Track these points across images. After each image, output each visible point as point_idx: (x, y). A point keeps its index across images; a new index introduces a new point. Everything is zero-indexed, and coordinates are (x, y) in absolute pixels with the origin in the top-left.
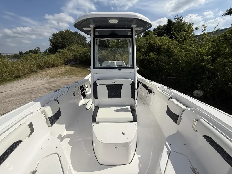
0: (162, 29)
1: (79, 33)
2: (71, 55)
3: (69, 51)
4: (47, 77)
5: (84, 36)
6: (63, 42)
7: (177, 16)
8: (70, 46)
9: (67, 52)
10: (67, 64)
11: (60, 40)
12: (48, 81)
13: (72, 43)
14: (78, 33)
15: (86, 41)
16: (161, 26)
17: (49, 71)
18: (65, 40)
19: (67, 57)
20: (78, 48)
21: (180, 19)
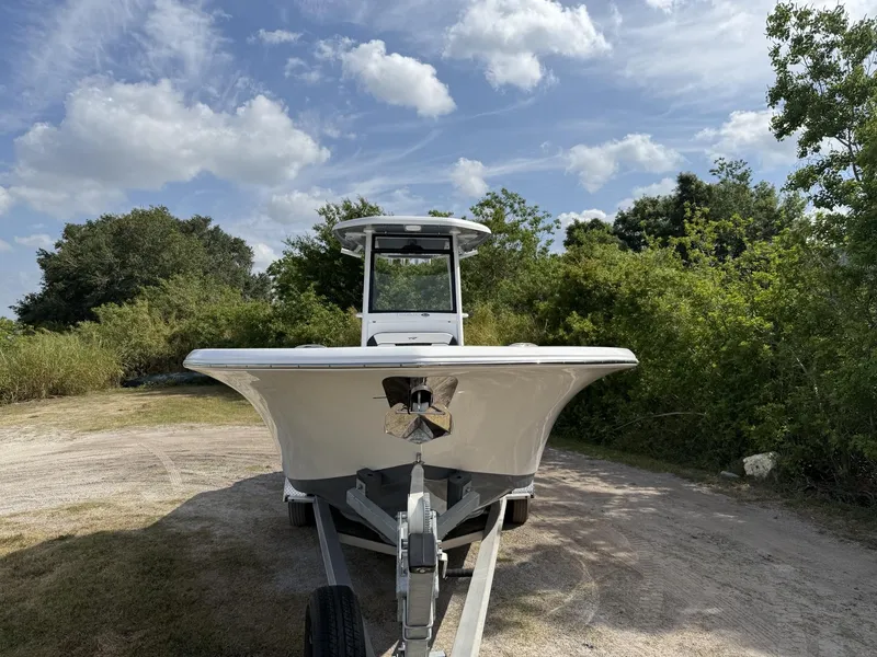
0: (657, 215)
1: (217, 228)
2: (167, 332)
3: (157, 313)
4: (55, 429)
5: (242, 242)
6: (123, 266)
7: (721, 162)
8: (165, 291)
9: (146, 316)
10: (134, 384)
11: (109, 256)
12: (71, 443)
13: (176, 276)
14: (211, 227)
15: (249, 263)
16: (654, 203)
17: (46, 410)
18: (134, 259)
19: (139, 345)
20: (206, 299)
21: (739, 172)
